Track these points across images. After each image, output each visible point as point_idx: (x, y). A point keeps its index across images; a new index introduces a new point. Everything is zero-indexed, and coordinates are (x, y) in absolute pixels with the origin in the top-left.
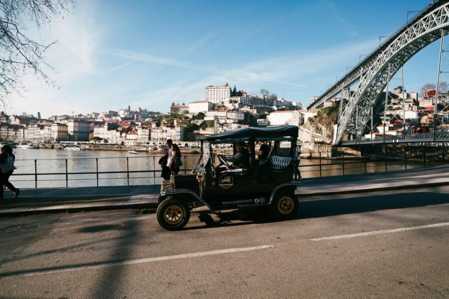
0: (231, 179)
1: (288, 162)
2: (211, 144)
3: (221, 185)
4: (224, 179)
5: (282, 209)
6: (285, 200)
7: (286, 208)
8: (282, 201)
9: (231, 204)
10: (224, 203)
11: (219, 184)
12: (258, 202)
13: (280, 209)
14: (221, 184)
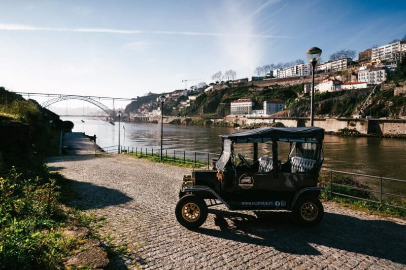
0: (251, 179)
1: (311, 165)
2: (233, 143)
3: (241, 185)
4: (244, 179)
5: (306, 216)
6: (307, 205)
7: (309, 214)
8: (305, 207)
9: (250, 205)
10: (243, 204)
11: (239, 183)
12: (279, 205)
13: (303, 216)
14: (241, 183)
